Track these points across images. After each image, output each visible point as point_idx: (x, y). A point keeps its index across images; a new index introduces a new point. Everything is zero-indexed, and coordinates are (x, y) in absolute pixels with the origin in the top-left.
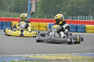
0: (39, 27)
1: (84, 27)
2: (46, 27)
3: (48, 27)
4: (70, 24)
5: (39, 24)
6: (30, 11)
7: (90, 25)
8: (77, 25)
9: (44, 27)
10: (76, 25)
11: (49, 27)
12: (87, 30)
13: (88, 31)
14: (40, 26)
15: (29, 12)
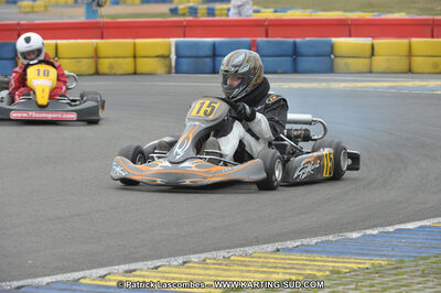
0: (135, 57)
1: (328, 49)
2: (163, 57)
3: (173, 57)
4: (267, 36)
5: (135, 44)
7: (350, 36)
8: (298, 40)
9: (158, 57)
10: (292, 40)
11: (176, 54)
12: (340, 63)
13: (346, 64)
14: (139, 53)
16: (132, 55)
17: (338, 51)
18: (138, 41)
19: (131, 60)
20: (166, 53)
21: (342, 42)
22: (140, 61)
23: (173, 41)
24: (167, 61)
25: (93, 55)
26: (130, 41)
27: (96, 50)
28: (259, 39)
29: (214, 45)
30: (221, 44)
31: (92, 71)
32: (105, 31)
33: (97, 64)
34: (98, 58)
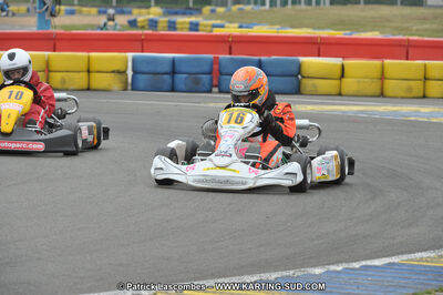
16: (86, 69)
17: (305, 71)
18: (93, 54)
19: (86, 74)
20: (122, 69)
21: (310, 62)
22: (95, 76)
23: (130, 55)
24: (123, 77)
25: (44, 67)
26: (85, 54)
27: (47, 63)
28: (221, 56)
29: (173, 61)
30: (181, 60)
32: (57, 43)
33: (48, 78)
34: (49, 71)
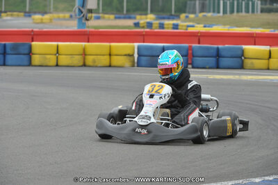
0: (110, 55)
1: (240, 53)
2: (129, 55)
3: (136, 56)
4: (199, 43)
5: (110, 46)
6: (83, 6)
7: (255, 44)
8: (220, 46)
9: (125, 55)
10: (216, 46)
11: (138, 54)
12: (248, 62)
13: (252, 63)
14: (114, 52)
15: (79, 9)
16: (108, 52)
17: (246, 54)
18: (113, 44)
19: (108, 57)
20: (131, 53)
21: (250, 49)
22: (113, 57)
23: (136, 45)
24: (131, 58)
25: (81, 52)
26: (108, 44)
27: (84, 50)
28: (193, 45)
29: (163, 48)
30: (168, 47)
31: (81, 64)
32: (90, 37)
33: (84, 59)
34: (85, 55)
